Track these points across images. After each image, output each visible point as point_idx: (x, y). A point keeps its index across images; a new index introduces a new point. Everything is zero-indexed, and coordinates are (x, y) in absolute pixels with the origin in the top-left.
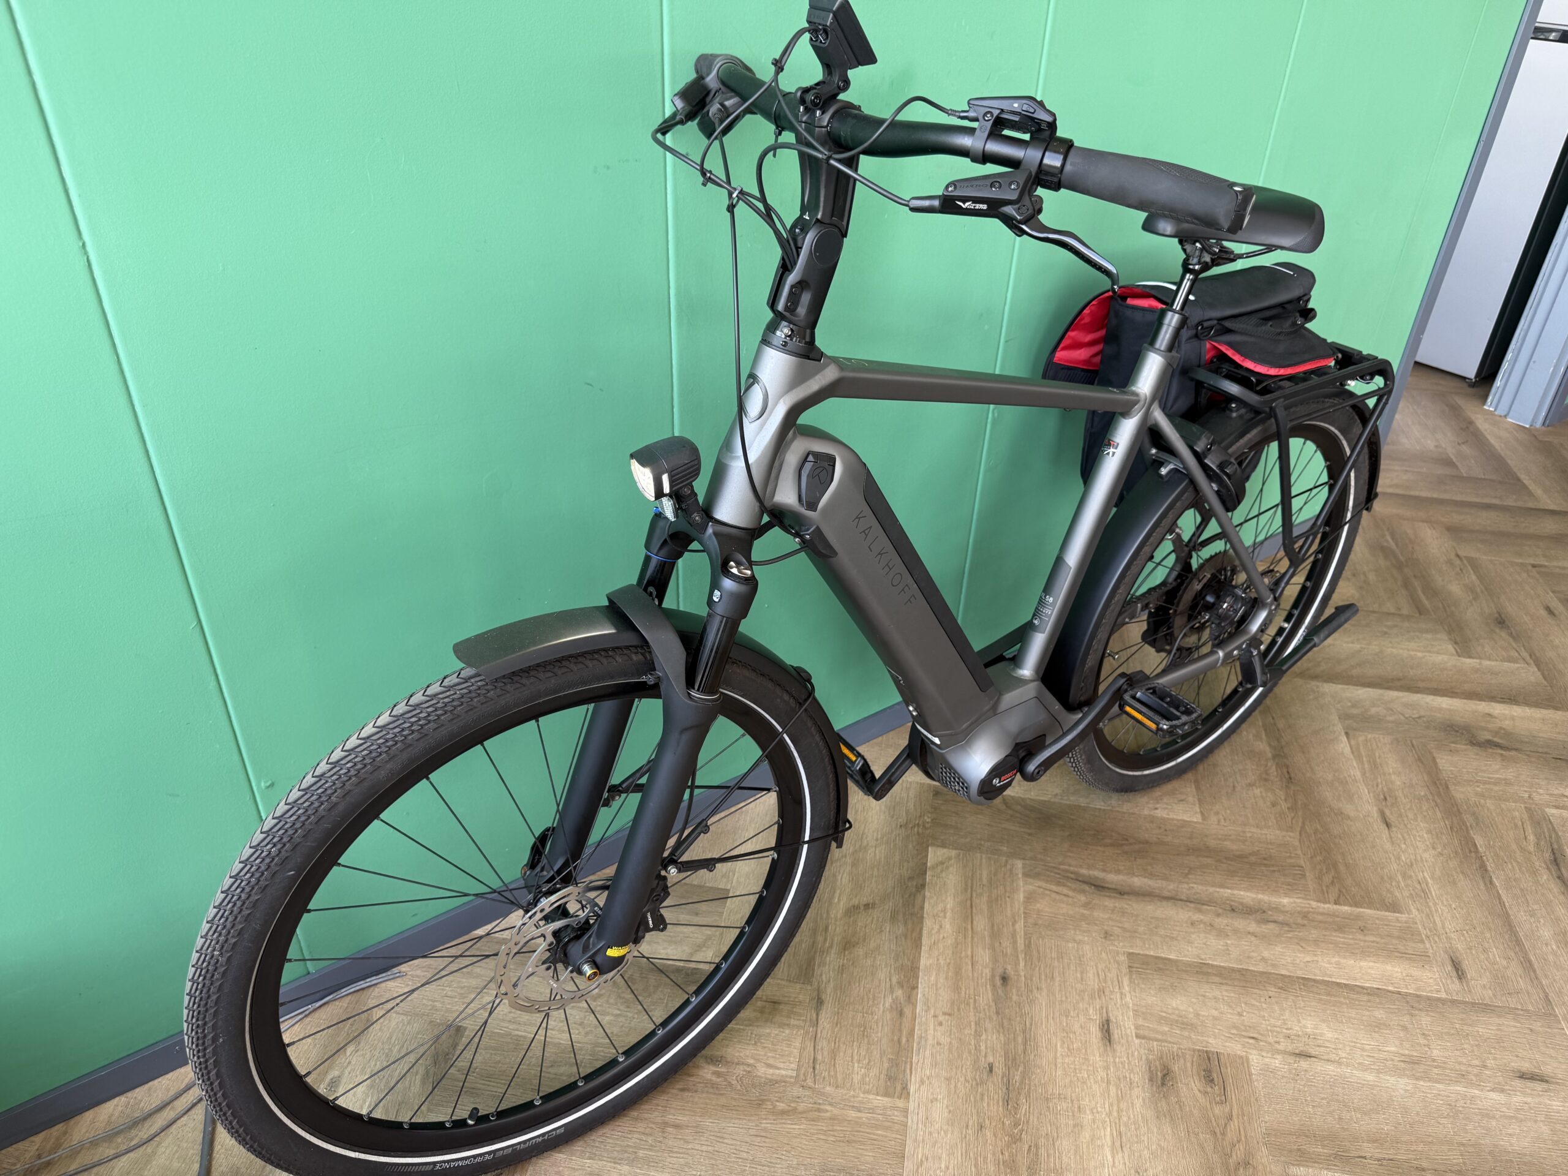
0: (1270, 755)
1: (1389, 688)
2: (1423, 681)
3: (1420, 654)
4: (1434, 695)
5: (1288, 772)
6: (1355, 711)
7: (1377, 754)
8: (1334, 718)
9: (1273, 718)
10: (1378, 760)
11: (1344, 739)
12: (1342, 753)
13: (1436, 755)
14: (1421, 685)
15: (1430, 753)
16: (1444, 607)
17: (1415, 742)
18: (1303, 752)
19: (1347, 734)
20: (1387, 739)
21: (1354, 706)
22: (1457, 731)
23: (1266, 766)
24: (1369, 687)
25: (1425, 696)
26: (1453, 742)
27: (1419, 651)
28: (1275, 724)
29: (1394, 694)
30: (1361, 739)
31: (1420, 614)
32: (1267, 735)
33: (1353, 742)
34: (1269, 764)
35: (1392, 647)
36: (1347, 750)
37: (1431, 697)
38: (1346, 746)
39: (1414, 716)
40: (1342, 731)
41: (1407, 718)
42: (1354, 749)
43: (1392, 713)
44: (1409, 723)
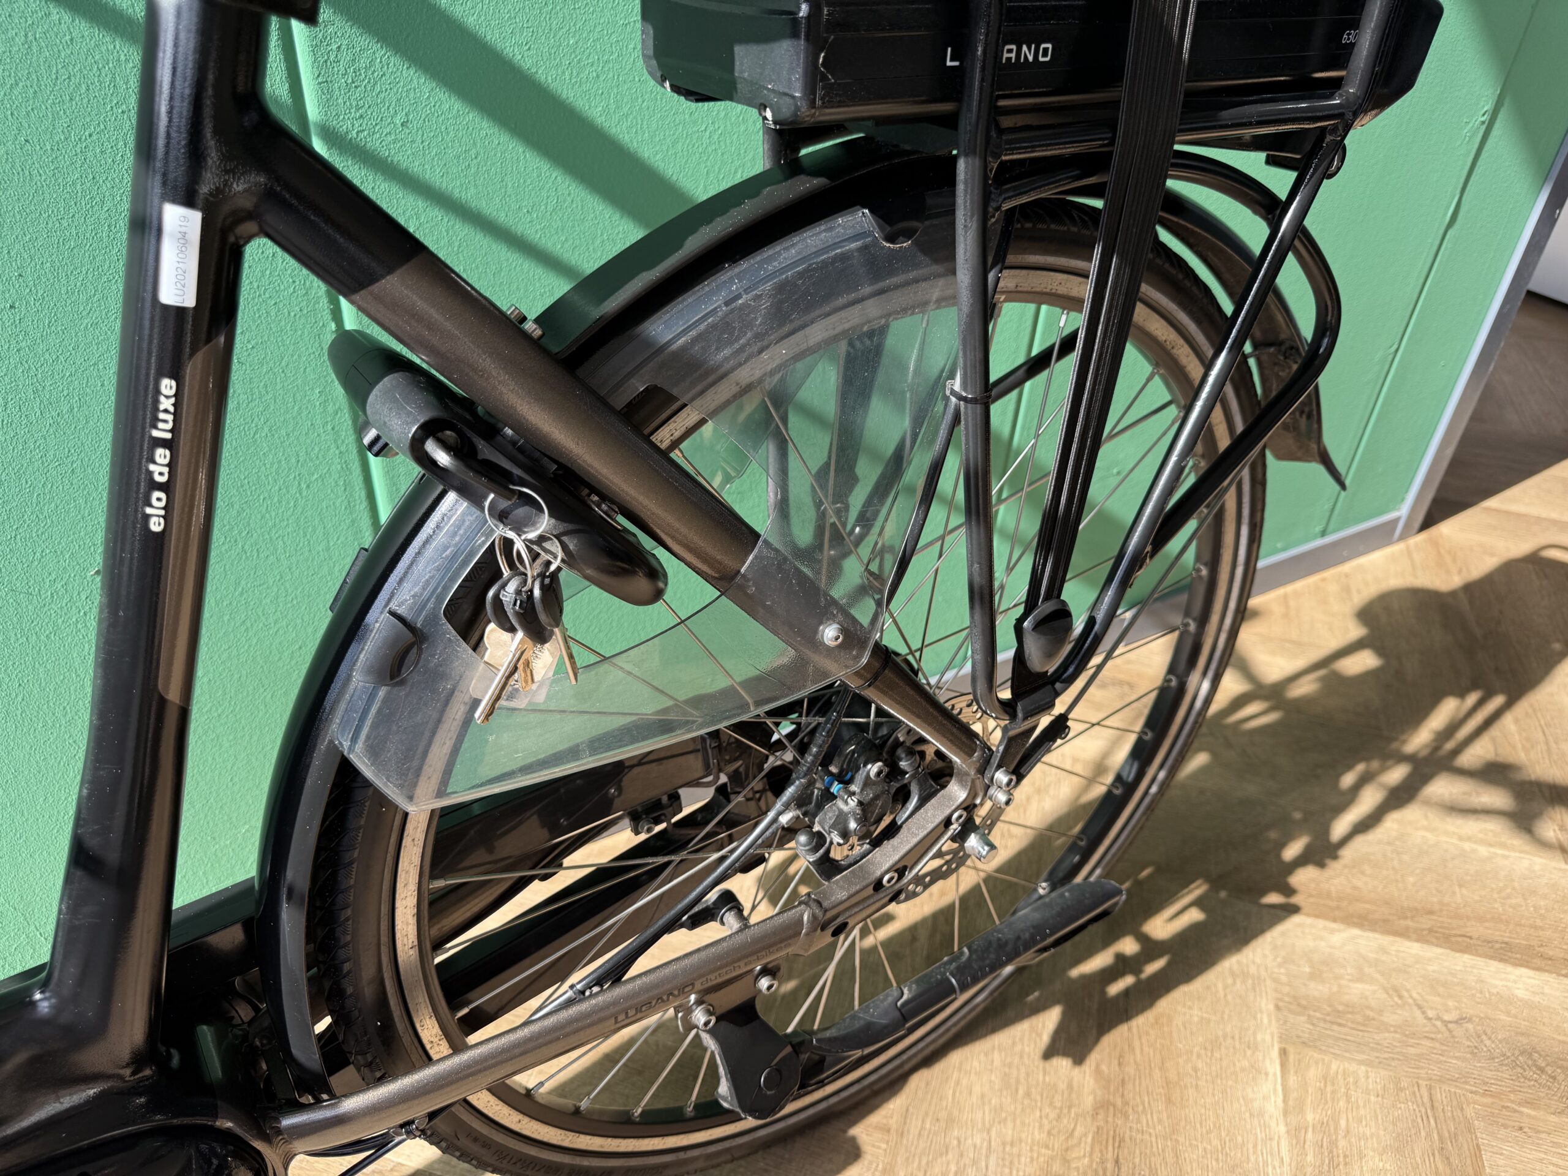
0: (1088, 1101)
1: (1404, 934)
2: (1481, 919)
3: (1483, 851)
4: (1501, 960)
6: (1318, 990)
7: (1343, 1123)
8: (1266, 1005)
10: (1342, 1143)
11: (1274, 1068)
12: (1261, 1114)
13: (1483, 1139)
14: (1475, 929)
15: (1471, 1129)
17: (1438, 1096)
18: (1169, 1101)
19: (1283, 1053)
20: (1375, 1078)
21: (1315, 975)
22: (1542, 1070)
23: (1071, 1134)
24: (1360, 926)
25: (1480, 962)
26: (1527, 1103)
27: (1482, 842)
29: (1413, 948)
30: (1314, 1072)
33: (1292, 1080)
35: (1427, 829)
36: (1274, 1105)
37: (1494, 965)
38: (1275, 1090)
39: (1446, 1017)
40: (1273, 1046)
41: (1430, 1019)
42: (1291, 1103)
43: (1400, 1002)
44: (1433, 1036)
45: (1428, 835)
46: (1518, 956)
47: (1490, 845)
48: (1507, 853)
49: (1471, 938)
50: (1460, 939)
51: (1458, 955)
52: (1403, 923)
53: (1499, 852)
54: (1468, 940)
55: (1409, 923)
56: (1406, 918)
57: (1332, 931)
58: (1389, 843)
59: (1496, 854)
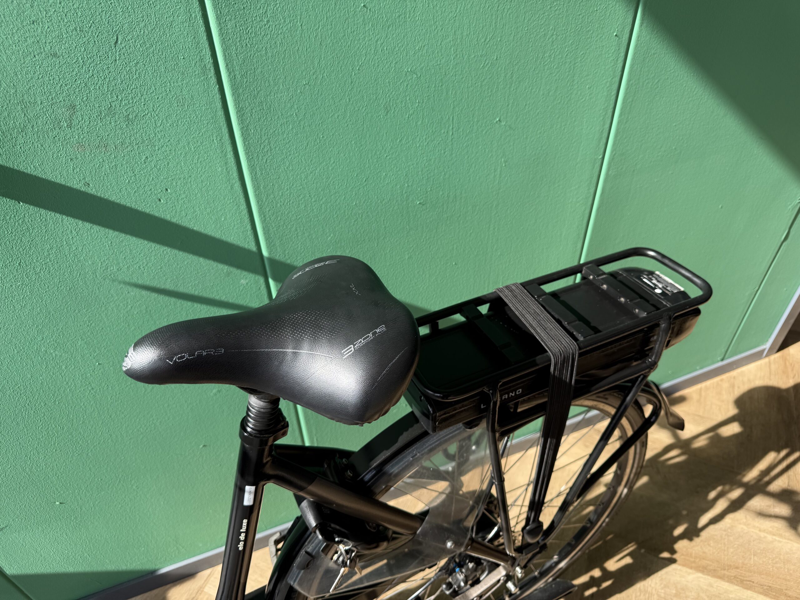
1: (722, 578)
2: (760, 573)
3: (770, 537)
14: (757, 578)
24: (702, 572)
29: (724, 585)
45: (745, 527)
46: (774, 594)
47: (774, 535)
48: (781, 540)
49: (753, 582)
50: (748, 583)
51: (745, 590)
52: (723, 572)
53: (777, 538)
55: (726, 572)
56: (725, 570)
57: (689, 574)
58: (725, 531)
59: (776, 540)
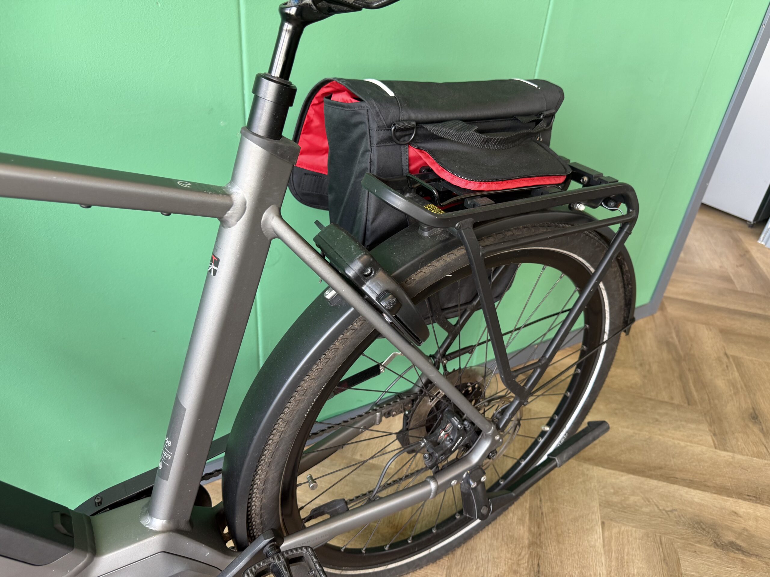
0: (526, 542)
1: (650, 477)
2: (681, 471)
3: (682, 444)
4: (689, 487)
5: (538, 565)
6: (615, 499)
7: (626, 550)
8: (595, 504)
9: (541, 500)
10: (626, 557)
11: (599, 529)
12: (594, 546)
13: (681, 556)
14: (679, 475)
15: (676, 552)
16: (709, 400)
17: (663, 540)
18: (558, 542)
19: (603, 523)
20: (638, 533)
21: (615, 493)
22: (704, 529)
23: (520, 555)
24: (633, 474)
25: (681, 488)
26: (699, 542)
27: (682, 440)
28: (541, 507)
29: (653, 483)
30: (615, 530)
31: (689, 404)
32: (530, 519)
33: (606, 534)
34: (523, 553)
35: (660, 435)
36: (599, 544)
37: (686, 489)
38: (600, 538)
39: (667, 509)
40: (599, 520)
41: (660, 510)
42: (606, 542)
43: (649, 503)
44: (661, 516)
45: (661, 437)
46: (696, 485)
47: (685, 441)
48: (692, 445)
49: (677, 478)
50: (673, 479)
51: (672, 485)
52: (650, 472)
53: (689, 444)
54: (676, 479)
55: (653, 472)
56: (651, 470)
57: (622, 476)
58: (645, 441)
